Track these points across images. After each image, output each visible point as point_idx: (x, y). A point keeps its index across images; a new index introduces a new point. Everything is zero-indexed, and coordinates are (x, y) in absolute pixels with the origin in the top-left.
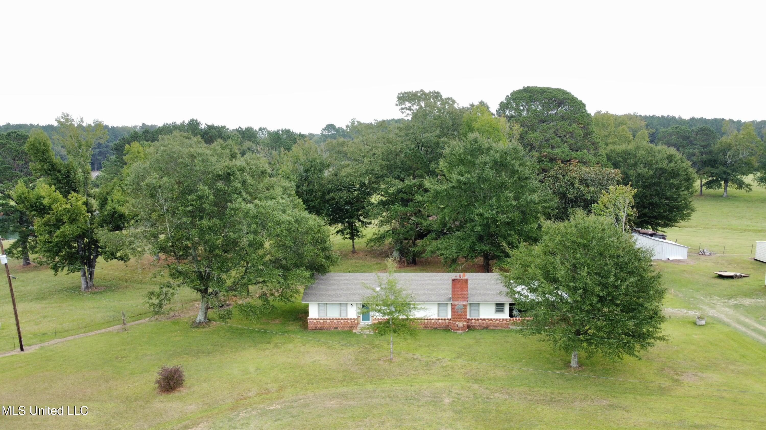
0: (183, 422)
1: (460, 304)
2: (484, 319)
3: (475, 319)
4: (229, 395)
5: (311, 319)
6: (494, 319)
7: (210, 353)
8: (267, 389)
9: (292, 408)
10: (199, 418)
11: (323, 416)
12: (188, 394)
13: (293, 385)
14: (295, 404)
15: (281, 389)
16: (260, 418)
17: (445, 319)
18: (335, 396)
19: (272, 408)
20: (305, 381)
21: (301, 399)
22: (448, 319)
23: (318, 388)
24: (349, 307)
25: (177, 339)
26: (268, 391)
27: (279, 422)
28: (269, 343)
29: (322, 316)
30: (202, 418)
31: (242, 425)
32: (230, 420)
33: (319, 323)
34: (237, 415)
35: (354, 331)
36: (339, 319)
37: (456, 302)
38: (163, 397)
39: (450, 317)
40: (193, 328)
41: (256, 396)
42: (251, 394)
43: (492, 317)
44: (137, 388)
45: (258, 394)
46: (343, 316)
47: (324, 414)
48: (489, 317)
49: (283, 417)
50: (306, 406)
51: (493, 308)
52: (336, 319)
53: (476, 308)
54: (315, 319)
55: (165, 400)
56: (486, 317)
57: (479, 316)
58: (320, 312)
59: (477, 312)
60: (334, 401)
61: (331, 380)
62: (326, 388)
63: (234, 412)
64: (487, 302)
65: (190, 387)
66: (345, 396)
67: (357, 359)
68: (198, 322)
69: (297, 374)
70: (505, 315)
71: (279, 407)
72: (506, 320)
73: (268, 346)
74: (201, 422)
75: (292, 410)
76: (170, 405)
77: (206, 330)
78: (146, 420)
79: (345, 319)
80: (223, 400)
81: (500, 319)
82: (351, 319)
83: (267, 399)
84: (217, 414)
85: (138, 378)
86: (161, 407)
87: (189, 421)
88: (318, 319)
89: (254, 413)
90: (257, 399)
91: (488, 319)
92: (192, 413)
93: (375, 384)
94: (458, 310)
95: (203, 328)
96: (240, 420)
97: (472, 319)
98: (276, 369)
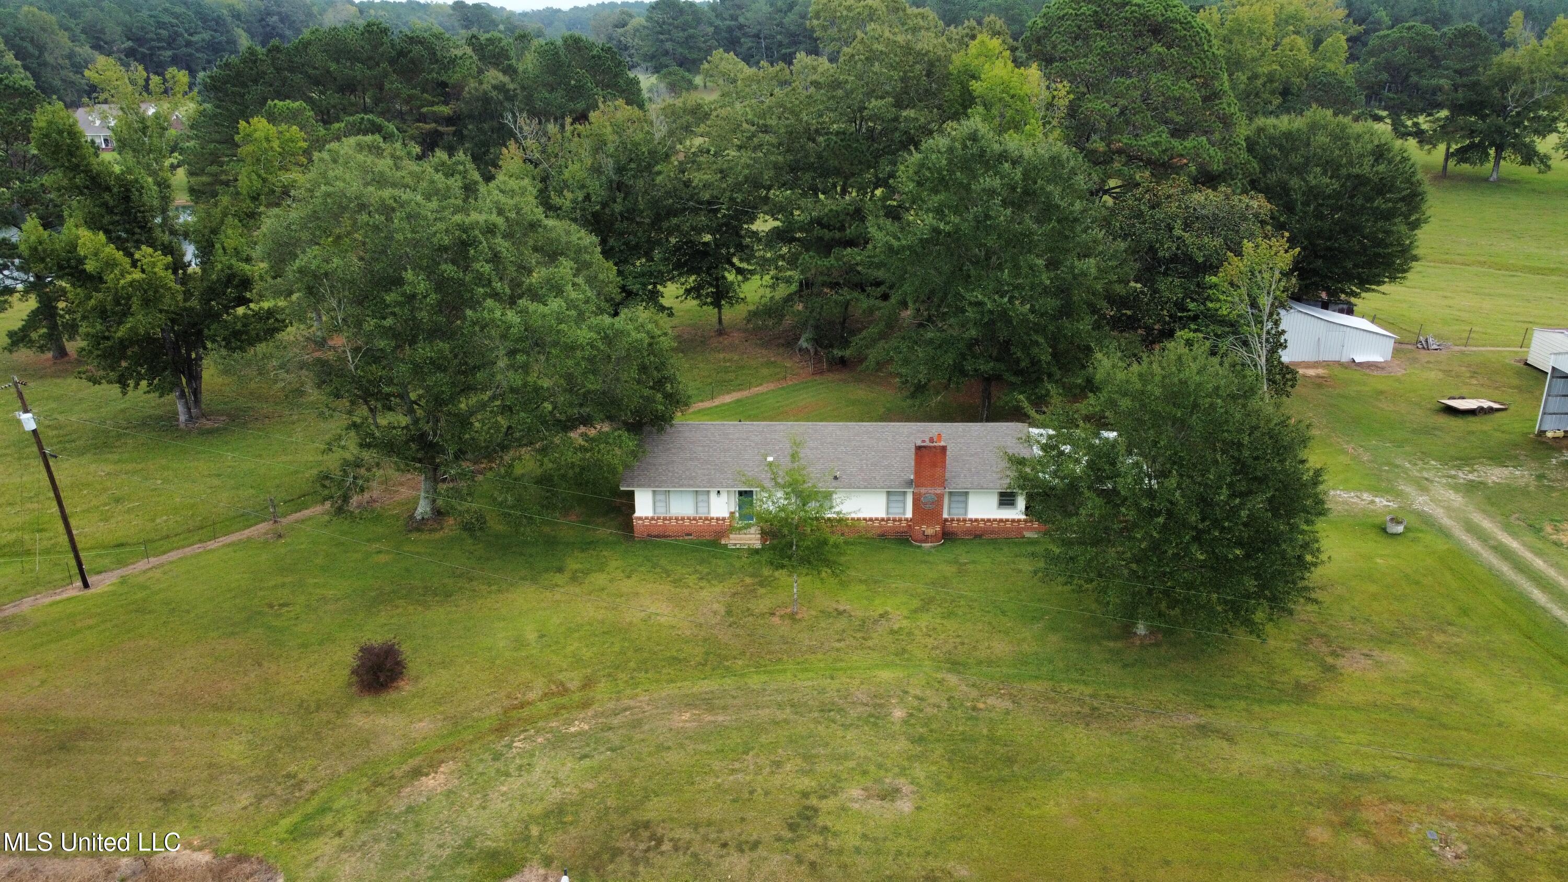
0: (410, 761)
1: (929, 492)
2: (976, 520)
3: (958, 520)
4: (491, 698)
5: (640, 518)
6: (995, 520)
7: (448, 595)
8: (562, 684)
9: (610, 728)
10: (438, 751)
11: (669, 748)
12: (414, 696)
13: (609, 675)
14: (616, 721)
15: (588, 683)
16: (553, 754)
17: (900, 520)
18: (690, 702)
19: (572, 729)
20: (632, 665)
21: (625, 710)
22: (906, 520)
23: (657, 681)
24: (713, 496)
25: (383, 558)
26: (564, 690)
27: (587, 763)
28: (560, 570)
29: (661, 512)
30: (444, 751)
31: (520, 768)
32: (497, 757)
33: (656, 525)
34: (509, 746)
35: (723, 542)
36: (695, 519)
37: (923, 490)
38: (367, 702)
39: (909, 514)
40: (410, 531)
41: (541, 701)
42: (532, 696)
43: (992, 517)
44: (318, 681)
45: (546, 694)
46: (702, 513)
47: (670, 744)
48: (986, 517)
49: (595, 749)
50: (636, 724)
51: (994, 500)
52: (689, 518)
53: (962, 498)
54: (647, 518)
55: (371, 709)
56: (979, 517)
57: (966, 513)
58: (658, 504)
59: (963, 505)
60: (688, 715)
61: (680, 661)
62: (672, 681)
63: (502, 737)
64: (982, 488)
65: (417, 679)
66: (708, 703)
67: (729, 613)
68: (419, 517)
69: (617, 648)
70: (1017, 512)
71: (586, 727)
72: (1019, 521)
73: (559, 578)
74: (443, 762)
75: (610, 734)
76: (383, 721)
77: (438, 535)
78: (342, 754)
79: (706, 519)
80: (479, 710)
81: (1007, 520)
82: (718, 519)
83: (564, 707)
84: (471, 742)
85: (316, 656)
86: (367, 727)
87: (420, 758)
88: (653, 519)
89: (539, 740)
90: (543, 706)
91: (983, 520)
92: (425, 738)
93: (765, 672)
94: (925, 504)
95: (431, 531)
96: (514, 758)
97: (952, 520)
98: (576, 635)
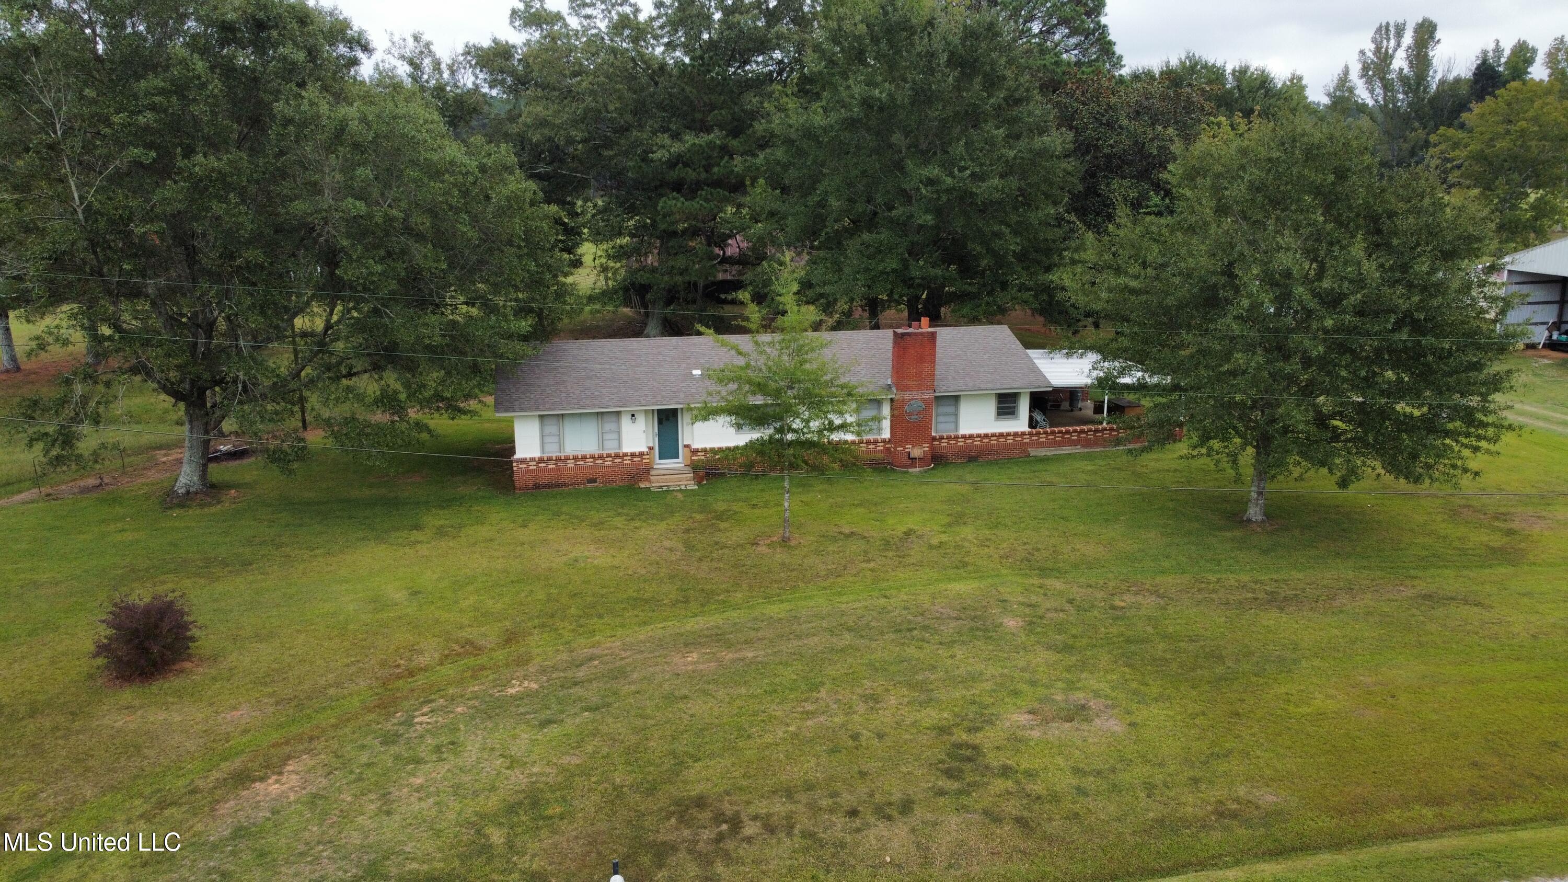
1: (915, 398)
2: (971, 436)
3: (949, 438)
5: (523, 461)
6: (993, 435)
14: (581, 674)
17: (876, 442)
19: (511, 691)
22: (884, 441)
24: (626, 421)
29: (553, 451)
33: (546, 470)
35: (642, 486)
36: (601, 457)
37: (907, 395)
38: (128, 695)
39: (886, 435)
40: (171, 508)
43: (989, 431)
46: (611, 448)
48: (982, 431)
51: (991, 407)
52: (592, 457)
53: (950, 409)
54: (532, 459)
56: (975, 432)
57: (957, 428)
58: (547, 439)
59: (952, 419)
60: (695, 655)
64: (977, 395)
65: (215, 659)
66: (717, 638)
68: (182, 491)
71: (534, 686)
72: (1023, 434)
74: (289, 757)
76: (162, 716)
77: (213, 510)
79: (617, 456)
81: (1009, 434)
82: (633, 455)
84: (335, 726)
88: (541, 460)
89: (459, 709)
91: (979, 436)
95: (202, 506)
97: (942, 438)
